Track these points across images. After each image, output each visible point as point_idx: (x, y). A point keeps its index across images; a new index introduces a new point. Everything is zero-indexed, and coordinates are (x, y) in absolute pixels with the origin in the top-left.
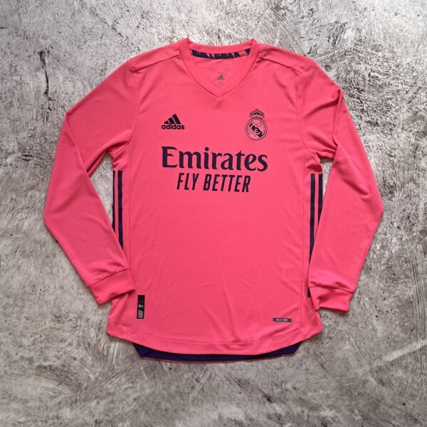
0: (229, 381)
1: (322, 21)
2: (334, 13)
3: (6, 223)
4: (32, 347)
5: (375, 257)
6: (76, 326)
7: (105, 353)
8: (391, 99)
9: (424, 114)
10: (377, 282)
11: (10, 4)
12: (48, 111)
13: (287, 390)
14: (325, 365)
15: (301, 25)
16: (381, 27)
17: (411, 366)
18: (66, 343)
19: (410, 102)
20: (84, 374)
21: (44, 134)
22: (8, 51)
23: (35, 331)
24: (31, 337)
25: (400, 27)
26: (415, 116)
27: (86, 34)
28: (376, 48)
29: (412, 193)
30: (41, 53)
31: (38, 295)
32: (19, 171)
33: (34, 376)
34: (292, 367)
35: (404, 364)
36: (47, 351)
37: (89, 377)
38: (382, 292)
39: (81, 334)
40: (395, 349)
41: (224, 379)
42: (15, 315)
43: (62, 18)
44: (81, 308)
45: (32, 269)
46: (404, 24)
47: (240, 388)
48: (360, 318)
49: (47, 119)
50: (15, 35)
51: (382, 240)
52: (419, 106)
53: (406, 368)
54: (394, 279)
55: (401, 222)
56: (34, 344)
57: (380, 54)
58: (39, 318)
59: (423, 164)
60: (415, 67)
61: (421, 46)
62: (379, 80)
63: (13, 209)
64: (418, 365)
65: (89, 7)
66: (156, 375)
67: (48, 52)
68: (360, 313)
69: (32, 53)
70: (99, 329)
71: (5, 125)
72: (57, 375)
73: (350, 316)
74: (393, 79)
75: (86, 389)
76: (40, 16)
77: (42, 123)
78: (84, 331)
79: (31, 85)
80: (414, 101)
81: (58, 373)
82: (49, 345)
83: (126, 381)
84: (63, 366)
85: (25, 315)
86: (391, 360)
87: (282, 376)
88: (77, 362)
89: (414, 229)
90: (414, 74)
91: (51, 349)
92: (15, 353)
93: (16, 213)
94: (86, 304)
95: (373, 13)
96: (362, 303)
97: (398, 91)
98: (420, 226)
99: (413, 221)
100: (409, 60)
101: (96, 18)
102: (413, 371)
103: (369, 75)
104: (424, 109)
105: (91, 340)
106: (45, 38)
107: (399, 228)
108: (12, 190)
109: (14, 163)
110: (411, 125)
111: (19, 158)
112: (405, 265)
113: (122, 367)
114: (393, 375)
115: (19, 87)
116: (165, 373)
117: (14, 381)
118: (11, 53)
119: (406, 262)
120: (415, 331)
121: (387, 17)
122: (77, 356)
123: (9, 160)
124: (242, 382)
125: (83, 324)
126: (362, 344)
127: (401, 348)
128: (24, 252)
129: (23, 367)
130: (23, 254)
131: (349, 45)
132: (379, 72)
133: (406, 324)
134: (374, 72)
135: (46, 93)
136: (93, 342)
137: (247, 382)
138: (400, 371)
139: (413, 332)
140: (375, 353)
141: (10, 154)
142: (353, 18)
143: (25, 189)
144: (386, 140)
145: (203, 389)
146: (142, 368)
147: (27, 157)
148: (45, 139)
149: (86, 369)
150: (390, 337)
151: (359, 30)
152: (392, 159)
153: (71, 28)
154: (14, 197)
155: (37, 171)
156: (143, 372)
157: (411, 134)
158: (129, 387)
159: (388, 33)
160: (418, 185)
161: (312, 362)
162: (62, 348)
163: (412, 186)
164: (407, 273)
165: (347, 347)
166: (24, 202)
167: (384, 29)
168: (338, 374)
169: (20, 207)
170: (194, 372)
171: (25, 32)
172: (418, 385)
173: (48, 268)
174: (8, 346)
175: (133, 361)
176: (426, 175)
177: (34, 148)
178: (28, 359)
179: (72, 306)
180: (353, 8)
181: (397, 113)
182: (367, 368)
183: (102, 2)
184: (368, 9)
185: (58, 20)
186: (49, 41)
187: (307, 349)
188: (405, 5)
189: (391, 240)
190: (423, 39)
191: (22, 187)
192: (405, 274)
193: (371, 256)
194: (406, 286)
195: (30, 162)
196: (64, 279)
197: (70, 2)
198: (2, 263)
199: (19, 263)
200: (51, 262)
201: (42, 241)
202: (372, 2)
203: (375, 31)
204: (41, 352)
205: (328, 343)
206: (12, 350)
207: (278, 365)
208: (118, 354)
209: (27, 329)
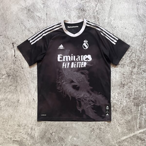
3: (3, 96)
5: (118, 107)
6: (25, 128)
7: (34, 136)
9: (134, 61)
10: (119, 115)
11: (3, 28)
12: (15, 61)
14: (102, 141)
16: (120, 33)
17: (130, 141)
18: (22, 133)
19: (130, 57)
20: (27, 143)
21: (14, 69)
22: (3, 43)
23: (12, 130)
24: (11, 131)
25: (127, 33)
26: (132, 62)
27: (27, 37)
29: (130, 86)
30: (13, 43)
31: (13, 118)
32: (7, 80)
33: (12, 143)
34: (92, 141)
35: (127, 141)
36: (16, 136)
37: (29, 144)
38: (120, 118)
39: (26, 130)
40: (124, 136)
41: (70, 145)
42: (6, 125)
45: (11, 110)
46: (128, 32)
49: (15, 64)
50: (5, 38)
51: (121, 101)
52: (133, 58)
54: (124, 114)
55: (127, 95)
56: (12, 133)
58: (13, 126)
59: (134, 77)
61: (133, 39)
63: (5, 92)
64: (132, 141)
65: (27, 28)
66: (49, 143)
68: (113, 125)
69: (10, 44)
70: (32, 129)
71: (2, 66)
73: (110, 125)
76: (12, 31)
77: (13, 65)
78: (27, 130)
79: (10, 53)
80: (131, 57)
81: (19, 142)
82: (16, 134)
83: (40, 145)
84: (21, 140)
86: (123, 139)
88: (25, 139)
89: (131, 98)
90: (131, 48)
91: (17, 135)
92: (6, 136)
93: (6, 93)
94: (27, 121)
95: (118, 28)
96: (114, 121)
98: (133, 97)
99: (130, 95)
100: (129, 43)
101: (30, 32)
102: (130, 143)
104: (134, 59)
105: (29, 132)
106: (14, 38)
107: (126, 97)
108: (5, 86)
109: (5, 78)
110: (130, 64)
111: (6, 76)
112: (128, 109)
113: (39, 141)
114: (124, 144)
115: (6, 54)
116: (52, 143)
117: (6, 145)
118: (4, 44)
120: (131, 130)
121: (122, 30)
122: (25, 137)
123: (3, 77)
125: (27, 127)
126: (114, 134)
127: (126, 135)
129: (9, 141)
130: (8, 105)
133: (128, 128)
135: (14, 56)
136: (30, 133)
138: (126, 143)
140: (118, 137)
141: (3, 75)
144: (122, 70)
146: (45, 141)
147: (9, 76)
149: (28, 141)
150: (123, 132)
152: (124, 75)
153: (22, 35)
154: (5, 88)
155: (12, 80)
157: (130, 67)
159: (123, 35)
160: (132, 84)
161: (98, 140)
162: (20, 135)
163: (130, 84)
165: (109, 135)
166: (8, 90)
168: (106, 143)
170: (61, 143)
171: (8, 37)
173: (16, 110)
175: (42, 139)
176: (135, 81)
177: (11, 73)
178: (10, 138)
179: (23, 122)
180: (111, 27)
181: (126, 61)
182: (116, 142)
183: (31, 27)
184: (116, 27)
185: (18, 33)
186: (15, 40)
187: (96, 136)
188: (128, 26)
189: (123, 101)
190: (134, 36)
191: (7, 85)
192: (128, 112)
193: (117, 106)
194: (128, 116)
195: (10, 77)
196: (21, 114)
197: (21, 27)
198: (2, 109)
199: (7, 109)
200: (17, 108)
201: (14, 102)
202: (118, 25)
203: (118, 34)
204: (14, 136)
205: (103, 134)
206: (5, 135)
207: (87, 141)
208: (37, 137)
209: (10, 129)
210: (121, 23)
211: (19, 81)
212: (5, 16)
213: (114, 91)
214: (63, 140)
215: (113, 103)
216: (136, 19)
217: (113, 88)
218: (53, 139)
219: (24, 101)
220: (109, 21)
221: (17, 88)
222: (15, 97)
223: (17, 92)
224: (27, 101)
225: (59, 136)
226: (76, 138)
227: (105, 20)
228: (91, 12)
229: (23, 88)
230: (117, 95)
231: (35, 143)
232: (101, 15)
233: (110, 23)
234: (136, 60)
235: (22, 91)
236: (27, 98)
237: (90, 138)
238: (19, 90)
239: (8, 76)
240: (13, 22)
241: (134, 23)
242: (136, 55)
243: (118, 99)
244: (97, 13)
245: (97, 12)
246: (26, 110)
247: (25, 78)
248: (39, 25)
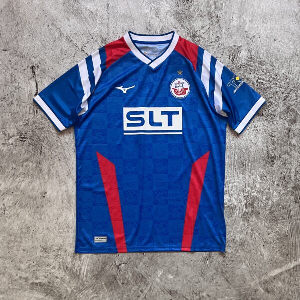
0: (164, 292)
1: (225, 45)
2: (233, 40)
3: (9, 184)
4: (27, 270)
5: (262, 205)
6: (58, 255)
8: (272, 98)
9: (295, 108)
10: (264, 222)
11: (10, 34)
13: (203, 297)
14: (229, 280)
15: (211, 48)
16: (265, 49)
17: (288, 280)
18: (51, 267)
19: (285, 100)
20: (64, 288)
21: (35, 123)
22: (10, 67)
23: (30, 259)
24: (27, 263)
25: (278, 49)
26: (289, 110)
27: (64, 54)
28: (262, 63)
29: (287, 162)
30: (33, 68)
31: (31, 234)
32: (18, 149)
33: (29, 290)
34: (207, 281)
35: (282, 278)
36: (38, 273)
37: (67, 290)
38: (267, 229)
39: (61, 260)
40: (276, 268)
41: (160, 290)
42: (15, 248)
43: (47, 44)
44: (61, 242)
45: (27, 216)
46: (280, 47)
47: (171, 297)
48: (253, 247)
49: (37, 113)
50: (15, 55)
51: (267, 194)
52: (291, 103)
53: (284, 281)
54: (275, 220)
55: (280, 181)
56: (29, 268)
57: (264, 67)
58: (32, 250)
59: (294, 142)
60: (288, 76)
61: (292, 62)
62: (264, 85)
63: (14, 175)
64: (292, 279)
65: (65, 36)
66: (114, 288)
67: (38, 67)
68: (252, 244)
69: (27, 68)
70: (74, 257)
71: (8, 117)
72: (45, 289)
73: (246, 246)
74: (274, 84)
75: (65, 298)
76: (32, 42)
77: (34, 116)
78: (63, 259)
79: (26, 90)
80: (287, 99)
81: (46, 288)
83: (93, 293)
84: (49, 283)
85: (22, 248)
86: (273, 276)
87: (200, 288)
88: (58, 280)
89: (289, 186)
90: (288, 81)
91: (41, 272)
92: (16, 275)
93: (16, 178)
94: (65, 240)
95: (259, 40)
96: (254, 237)
97: (277, 92)
98: (292, 184)
99: (288, 181)
100: (284, 71)
101: (71, 43)
102: (289, 283)
103: (257, 81)
104: (294, 104)
105: (68, 265)
106: (35, 57)
107: (278, 185)
108: (13, 162)
109: (14, 144)
110: (286, 115)
111: (18, 140)
112: (283, 211)
113: (90, 283)
114: (275, 286)
115: (17, 91)
116: (120, 287)
117: (15, 294)
118: (12, 68)
119: (283, 209)
121: (269, 43)
122: (59, 276)
123: (11, 141)
124: (173, 292)
125: (63, 254)
126: (254, 265)
127: (281, 267)
128: (21, 205)
129: (22, 284)
130: (21, 206)
131: (244, 61)
132: (264, 80)
133: (284, 251)
134: (260, 80)
135: (36, 95)
136: (70, 266)
137: (176, 292)
138: (280, 283)
139: (289, 256)
140: (263, 271)
141: (11, 137)
142: (246, 43)
143: (22, 161)
145: (145, 298)
146: (103, 284)
147: (23, 139)
148: (36, 126)
149: (65, 285)
150: (273, 260)
151: (250, 51)
152: (273, 138)
153: (53, 50)
154: (15, 167)
155: (31, 149)
156: (104, 286)
157: (286, 122)
158: (95, 297)
159: (270, 53)
160: (291, 156)
161: (220, 278)
162: (48, 270)
163: (286, 156)
164: (284, 216)
165: (244, 267)
166: (21, 170)
167: (267, 50)
168: (238, 286)
169: (19, 173)
170: (140, 286)
171: (21, 53)
172: (292, 292)
173: (38, 216)
174: (11, 270)
175: (97, 279)
176: (296, 149)
177: (28, 133)
178: (25, 278)
179: (55, 242)
180: (246, 37)
181: (276, 108)
182: (258, 281)
183: (74, 32)
184: (256, 37)
185: (44, 45)
186: (38, 59)
187: (217, 270)
188: (281, 35)
189: (273, 194)
190: (293, 57)
191: (20, 160)
192: (282, 217)
193: (260, 205)
194: (283, 225)
195: (26, 142)
196: (49, 223)
197: (53, 32)
198: (6, 212)
199: (18, 212)
200: (40, 211)
201: (34, 197)
202: (259, 32)
203: (260, 52)
204: (34, 273)
205: (230, 265)
206: (14, 272)
207: (197, 281)
208: (87, 274)
209: (24, 257)
210: (266, 28)
211: (46, 150)
212: (15, 9)
213: (253, 172)
214: (144, 280)
215: (251, 198)
216: (296, 21)
217: (250, 164)
218: (121, 278)
219: (58, 196)
220: (241, 24)
221: (41, 166)
222: (36, 185)
223: (41, 175)
224: (65, 196)
225: (135, 271)
226: (172, 275)
227: (232, 21)
228: (202, 4)
229: (56, 165)
230: (259, 180)
231: (82, 288)
232: (224, 11)
233: (244, 29)
234: (297, 105)
235: (53, 171)
236: (64, 188)
237: (203, 274)
238: (46, 171)
239: (21, 139)
240: (33, 22)
241: (293, 30)
242: (297, 96)
243: (262, 190)
244: (216, 7)
245: (215, 4)
246: (61, 215)
247: (60, 145)
248: (90, 29)
